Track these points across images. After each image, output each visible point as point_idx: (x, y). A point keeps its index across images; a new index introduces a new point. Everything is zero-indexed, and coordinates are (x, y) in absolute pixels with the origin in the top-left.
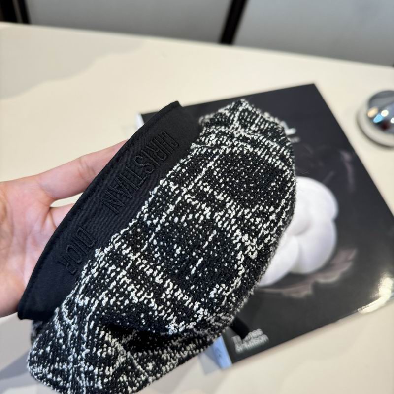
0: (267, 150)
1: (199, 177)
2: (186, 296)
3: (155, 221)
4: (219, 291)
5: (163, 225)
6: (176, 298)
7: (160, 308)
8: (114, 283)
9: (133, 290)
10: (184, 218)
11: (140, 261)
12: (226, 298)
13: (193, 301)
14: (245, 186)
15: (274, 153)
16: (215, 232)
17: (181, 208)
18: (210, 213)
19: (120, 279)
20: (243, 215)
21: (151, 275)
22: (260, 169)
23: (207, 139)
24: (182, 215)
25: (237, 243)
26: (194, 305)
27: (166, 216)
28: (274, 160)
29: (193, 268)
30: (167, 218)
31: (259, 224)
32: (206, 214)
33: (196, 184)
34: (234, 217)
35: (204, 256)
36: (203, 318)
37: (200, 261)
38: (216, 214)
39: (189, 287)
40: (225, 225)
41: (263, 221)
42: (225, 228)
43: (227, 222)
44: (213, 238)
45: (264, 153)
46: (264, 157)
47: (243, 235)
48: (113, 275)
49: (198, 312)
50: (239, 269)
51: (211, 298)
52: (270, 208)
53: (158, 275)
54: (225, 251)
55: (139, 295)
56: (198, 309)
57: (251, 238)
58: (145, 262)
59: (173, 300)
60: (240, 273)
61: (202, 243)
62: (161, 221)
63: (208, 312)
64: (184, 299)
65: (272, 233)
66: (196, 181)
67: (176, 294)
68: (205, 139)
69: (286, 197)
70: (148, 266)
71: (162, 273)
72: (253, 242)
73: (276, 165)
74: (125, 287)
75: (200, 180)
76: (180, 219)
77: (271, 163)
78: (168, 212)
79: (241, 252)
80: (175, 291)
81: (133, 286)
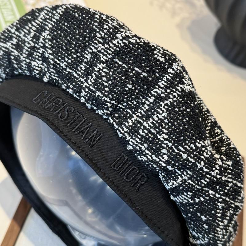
0: (48, 20)
1: (74, 74)
2: (164, 79)
3: (109, 105)
4: (160, 55)
7: (171, 97)
9: (157, 117)
11: (139, 114)
13: (168, 73)
14: (78, 37)
15: (50, 15)
16: (116, 60)
17: (98, 86)
18: (101, 64)
19: (149, 126)
20: (102, 38)
21: (148, 105)
22: (64, 25)
24: (103, 85)
25: (123, 43)
26: (170, 73)
27: (104, 97)
28: (57, 14)
29: (142, 75)
31: (109, 26)
32: (102, 67)
33: (80, 76)
34: (104, 45)
35: (134, 67)
38: (102, 59)
39: (157, 77)
40: (110, 52)
41: (107, 24)
42: (113, 52)
43: (108, 51)
46: (54, 22)
49: (176, 70)
51: (165, 61)
52: (96, 18)
53: (148, 101)
54: (129, 52)
55: (161, 112)
56: (173, 69)
57: (120, 32)
58: (139, 110)
59: (166, 87)
61: (124, 69)
62: (109, 101)
66: (77, 76)
67: (162, 86)
70: (143, 108)
71: (147, 98)
72: (123, 31)
73: (61, 13)
74: (155, 122)
75: (77, 73)
76: (106, 87)
77: (59, 17)
78: (102, 95)
79: (130, 40)
80: (159, 87)
81: (155, 117)
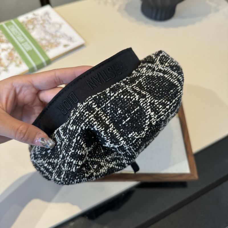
0: (171, 76)
1: (135, 84)
2: (118, 133)
3: (112, 94)
4: (133, 135)
5: (115, 97)
6: (113, 133)
7: (105, 136)
8: (87, 120)
9: (96, 124)
10: (126, 97)
11: (100, 112)
12: (136, 139)
13: (120, 136)
14: (157, 89)
15: (175, 77)
16: (138, 107)
17: (125, 92)
18: (138, 98)
19: (91, 118)
20: (154, 102)
21: (104, 119)
22: (166, 83)
23: (142, 70)
24: (125, 95)
25: (147, 115)
26: (120, 138)
27: (118, 93)
29: (124, 121)
30: (118, 95)
31: (161, 108)
32: (136, 98)
34: (149, 102)
35: (131, 117)
36: (123, 145)
37: (128, 119)
38: (141, 99)
39: (120, 129)
41: (163, 108)
42: (144, 107)
43: (145, 104)
44: (137, 110)
45: (169, 77)
46: (169, 79)
47: (152, 112)
48: (87, 116)
49: (121, 142)
50: (146, 127)
51: (129, 137)
52: (168, 102)
53: (107, 120)
54: (141, 117)
55: (98, 127)
56: (122, 141)
57: (155, 114)
58: (102, 113)
59: (112, 133)
60: (145, 130)
61: (131, 111)
62: (115, 95)
63: (126, 143)
64: (117, 134)
65: (165, 114)
67: (114, 131)
68: (141, 70)
69: (175, 99)
70: (104, 115)
71: (109, 120)
72: (155, 117)
73: (174, 83)
74: (92, 122)
76: (124, 97)
77: (172, 81)
78: (119, 92)
79: (148, 120)
80: (114, 129)
81: (96, 123)
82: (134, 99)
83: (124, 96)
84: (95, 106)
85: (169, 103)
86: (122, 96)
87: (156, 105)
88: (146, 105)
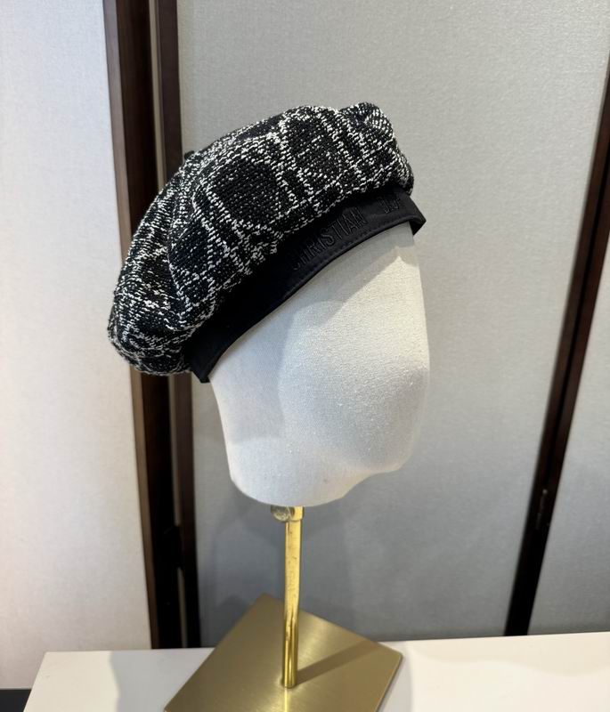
10: (320, 176)
30: (331, 181)
37: (314, 141)
44: (301, 153)
82: (306, 171)
83: (323, 176)
84: (358, 171)
85: (243, 157)
86: (325, 177)
87: (269, 154)
88: (287, 158)
